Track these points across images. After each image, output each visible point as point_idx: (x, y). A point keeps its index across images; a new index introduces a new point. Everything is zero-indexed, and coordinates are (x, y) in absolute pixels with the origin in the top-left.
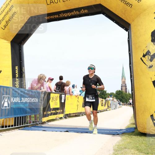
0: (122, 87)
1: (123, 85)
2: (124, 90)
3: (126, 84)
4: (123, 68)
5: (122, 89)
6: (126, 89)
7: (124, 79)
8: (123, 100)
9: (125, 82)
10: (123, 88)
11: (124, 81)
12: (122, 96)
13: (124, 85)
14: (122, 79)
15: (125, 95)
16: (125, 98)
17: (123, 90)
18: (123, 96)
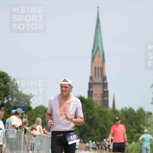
0: (90, 85)
1: (96, 80)
2: (97, 99)
3: (104, 78)
4: (98, 21)
5: (90, 93)
6: (105, 94)
7: (98, 59)
8: (93, 132)
9: (102, 69)
10: (95, 92)
11: (100, 66)
12: (91, 117)
13: (99, 80)
14: (93, 58)
15: (101, 116)
16: (101, 125)
17: (95, 99)
18: (94, 118)
